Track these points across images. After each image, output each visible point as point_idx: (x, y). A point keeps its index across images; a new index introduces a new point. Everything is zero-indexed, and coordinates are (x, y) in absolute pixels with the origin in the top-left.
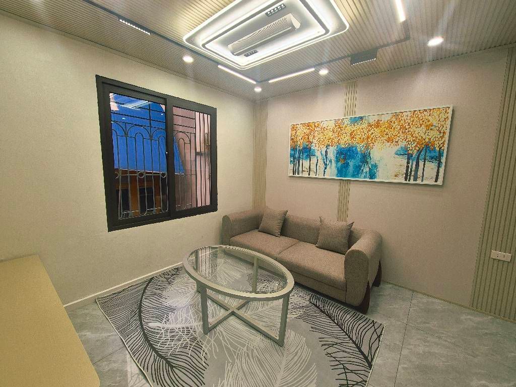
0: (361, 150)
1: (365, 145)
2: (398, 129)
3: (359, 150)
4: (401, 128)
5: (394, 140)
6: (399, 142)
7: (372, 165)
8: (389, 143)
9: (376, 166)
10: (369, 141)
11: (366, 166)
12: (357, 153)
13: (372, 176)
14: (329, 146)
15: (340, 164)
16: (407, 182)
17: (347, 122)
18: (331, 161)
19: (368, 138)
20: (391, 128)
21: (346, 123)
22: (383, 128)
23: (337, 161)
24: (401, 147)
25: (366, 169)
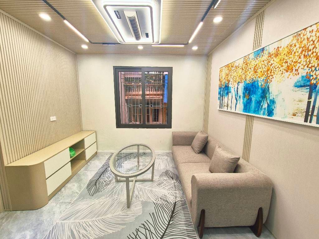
0: (262, 85)
1: (265, 79)
2: (299, 52)
3: (260, 84)
4: (302, 51)
5: (294, 68)
6: (300, 70)
7: (271, 100)
8: (289, 73)
9: (273, 102)
10: (269, 74)
11: (265, 102)
12: (258, 88)
13: (270, 113)
14: (239, 82)
15: (245, 99)
16: (308, 124)
17: (252, 56)
18: (240, 97)
19: (268, 70)
20: (291, 54)
21: (251, 58)
22: (282, 56)
23: (244, 97)
24: (303, 77)
25: (265, 106)
